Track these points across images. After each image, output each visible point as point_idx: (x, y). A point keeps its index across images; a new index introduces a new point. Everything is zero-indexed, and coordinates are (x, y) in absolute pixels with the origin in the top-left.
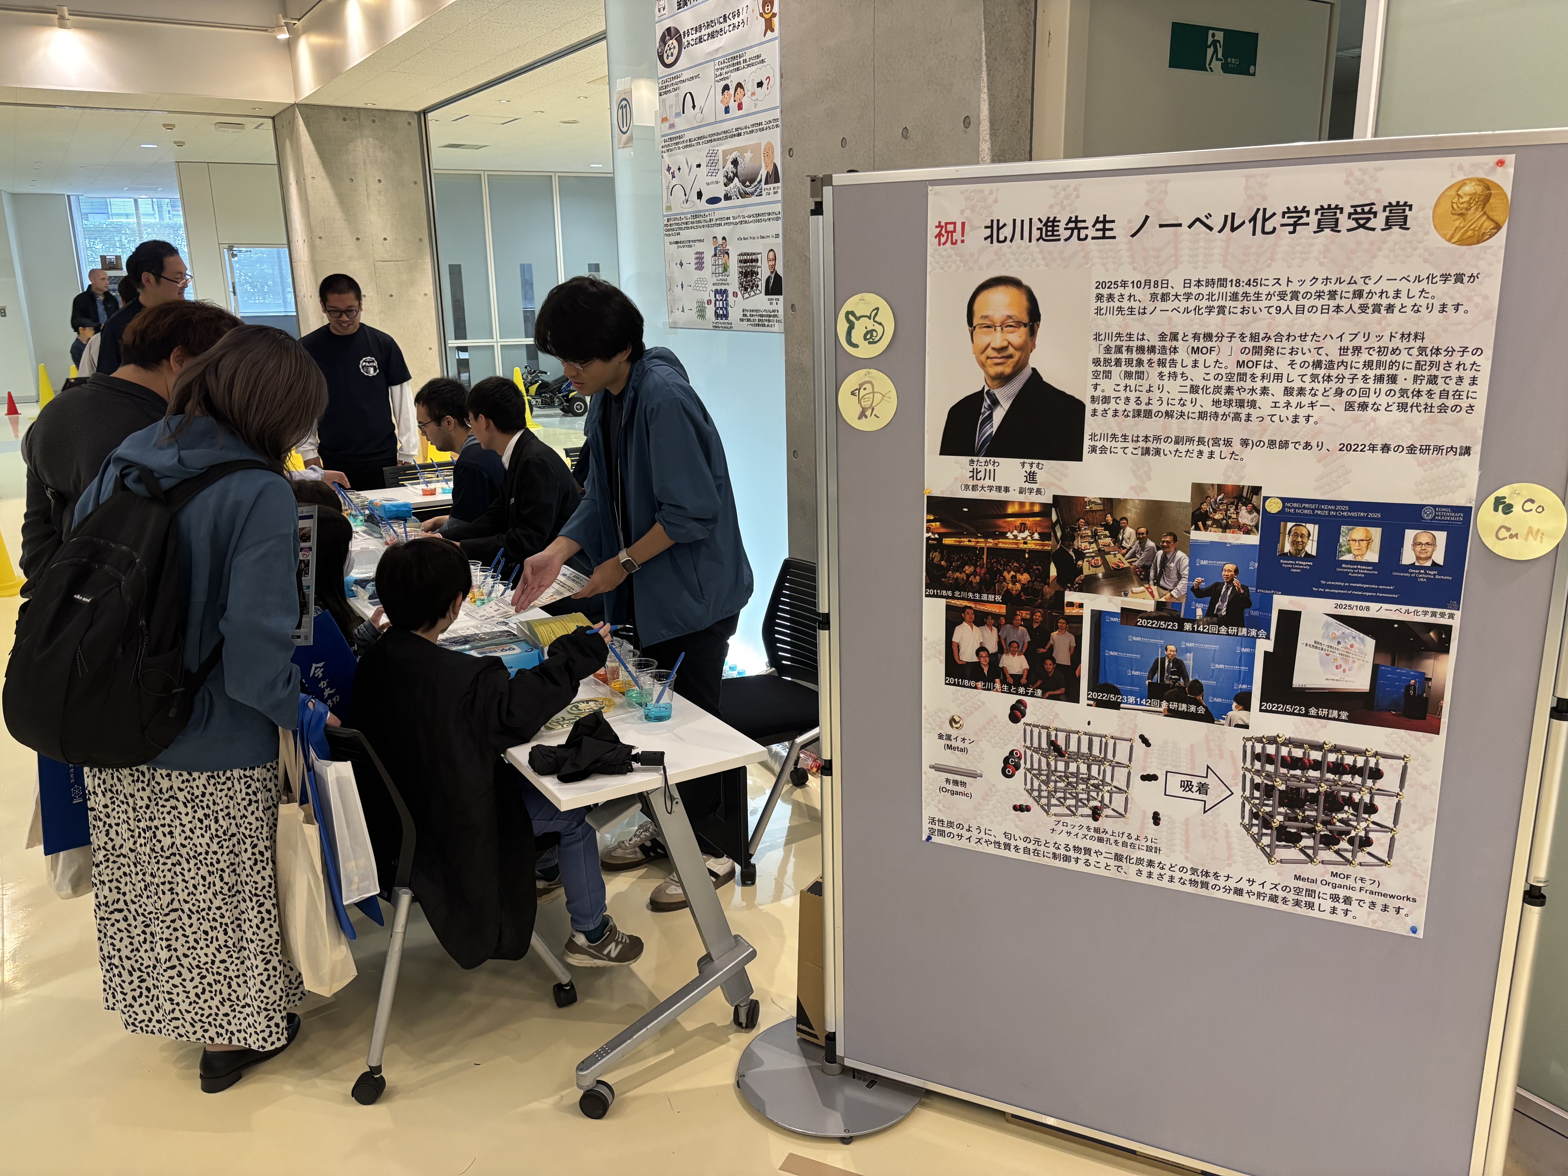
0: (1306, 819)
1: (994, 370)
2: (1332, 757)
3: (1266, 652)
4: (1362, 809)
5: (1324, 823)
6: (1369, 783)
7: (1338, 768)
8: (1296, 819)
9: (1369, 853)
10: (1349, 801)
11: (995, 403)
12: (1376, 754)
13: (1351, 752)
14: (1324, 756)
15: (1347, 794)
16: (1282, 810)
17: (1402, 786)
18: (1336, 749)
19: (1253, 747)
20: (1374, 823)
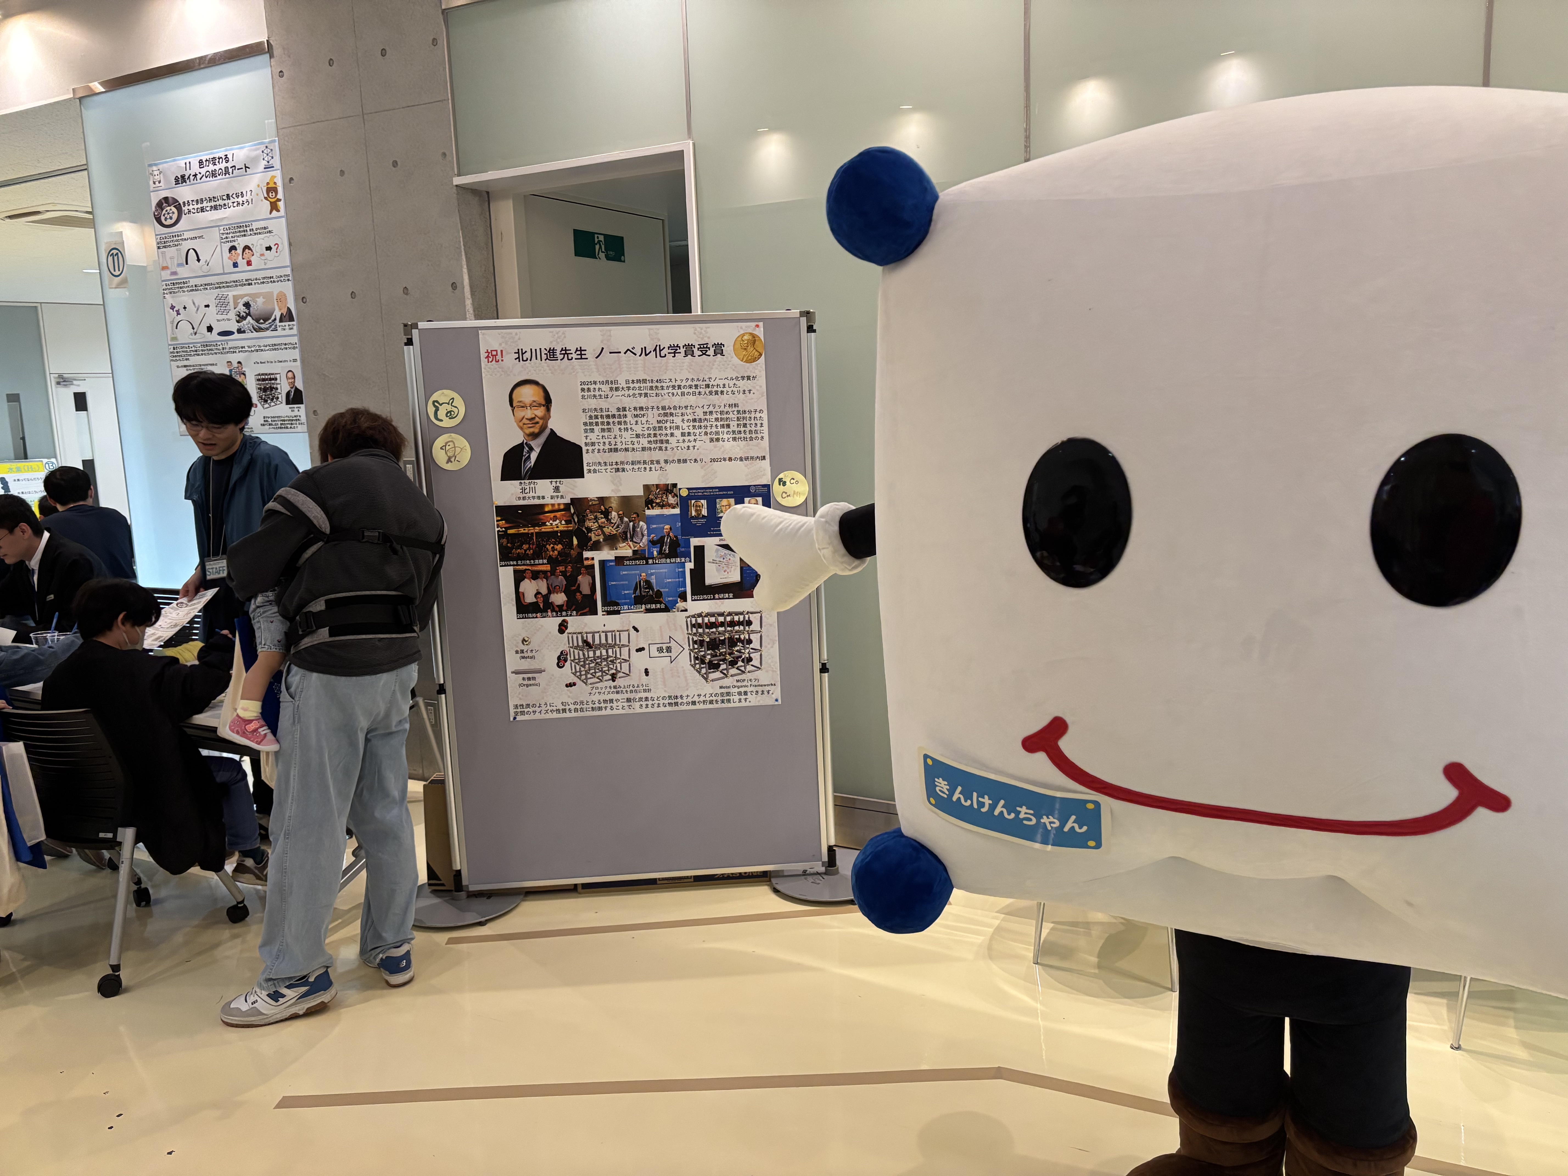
0: (721, 654)
1: (528, 431)
2: (729, 619)
3: (690, 569)
4: (745, 643)
5: (730, 654)
6: (747, 628)
7: (732, 624)
8: (716, 656)
9: (752, 665)
10: (739, 640)
11: (531, 449)
12: (748, 613)
13: (737, 614)
14: (725, 619)
15: (738, 637)
16: (709, 652)
17: (761, 627)
18: (730, 614)
19: (691, 621)
20: (752, 649)
